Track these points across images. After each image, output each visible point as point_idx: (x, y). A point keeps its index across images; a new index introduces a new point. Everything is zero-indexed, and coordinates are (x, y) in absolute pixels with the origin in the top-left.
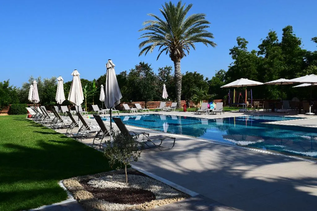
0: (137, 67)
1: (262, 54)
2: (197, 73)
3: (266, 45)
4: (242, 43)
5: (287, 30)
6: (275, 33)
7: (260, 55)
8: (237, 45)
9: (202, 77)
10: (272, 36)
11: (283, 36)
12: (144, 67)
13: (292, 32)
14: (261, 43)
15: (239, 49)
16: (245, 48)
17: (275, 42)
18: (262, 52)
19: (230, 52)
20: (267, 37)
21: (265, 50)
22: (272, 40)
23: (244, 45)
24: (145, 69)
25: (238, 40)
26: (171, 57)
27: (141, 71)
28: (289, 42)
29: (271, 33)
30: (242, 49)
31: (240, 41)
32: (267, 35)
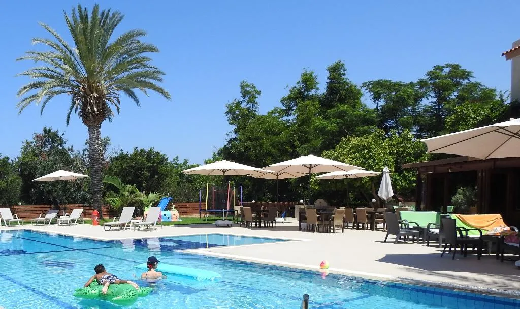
1: (288, 115)
2: (154, 151)
3: (299, 96)
4: (250, 93)
5: (336, 71)
6: (313, 75)
7: (285, 118)
8: (241, 99)
9: (164, 160)
10: (308, 81)
11: (328, 81)
12: (51, 137)
13: (344, 74)
14: (286, 94)
15: (243, 105)
16: (254, 103)
17: (313, 92)
18: (287, 112)
19: (227, 110)
20: (298, 83)
21: (294, 108)
22: (308, 89)
23: (254, 97)
24: (53, 141)
25: (242, 87)
26: (83, 117)
27: (45, 145)
28: (338, 91)
29: (306, 74)
30: (249, 105)
31: (247, 89)
32: (299, 79)
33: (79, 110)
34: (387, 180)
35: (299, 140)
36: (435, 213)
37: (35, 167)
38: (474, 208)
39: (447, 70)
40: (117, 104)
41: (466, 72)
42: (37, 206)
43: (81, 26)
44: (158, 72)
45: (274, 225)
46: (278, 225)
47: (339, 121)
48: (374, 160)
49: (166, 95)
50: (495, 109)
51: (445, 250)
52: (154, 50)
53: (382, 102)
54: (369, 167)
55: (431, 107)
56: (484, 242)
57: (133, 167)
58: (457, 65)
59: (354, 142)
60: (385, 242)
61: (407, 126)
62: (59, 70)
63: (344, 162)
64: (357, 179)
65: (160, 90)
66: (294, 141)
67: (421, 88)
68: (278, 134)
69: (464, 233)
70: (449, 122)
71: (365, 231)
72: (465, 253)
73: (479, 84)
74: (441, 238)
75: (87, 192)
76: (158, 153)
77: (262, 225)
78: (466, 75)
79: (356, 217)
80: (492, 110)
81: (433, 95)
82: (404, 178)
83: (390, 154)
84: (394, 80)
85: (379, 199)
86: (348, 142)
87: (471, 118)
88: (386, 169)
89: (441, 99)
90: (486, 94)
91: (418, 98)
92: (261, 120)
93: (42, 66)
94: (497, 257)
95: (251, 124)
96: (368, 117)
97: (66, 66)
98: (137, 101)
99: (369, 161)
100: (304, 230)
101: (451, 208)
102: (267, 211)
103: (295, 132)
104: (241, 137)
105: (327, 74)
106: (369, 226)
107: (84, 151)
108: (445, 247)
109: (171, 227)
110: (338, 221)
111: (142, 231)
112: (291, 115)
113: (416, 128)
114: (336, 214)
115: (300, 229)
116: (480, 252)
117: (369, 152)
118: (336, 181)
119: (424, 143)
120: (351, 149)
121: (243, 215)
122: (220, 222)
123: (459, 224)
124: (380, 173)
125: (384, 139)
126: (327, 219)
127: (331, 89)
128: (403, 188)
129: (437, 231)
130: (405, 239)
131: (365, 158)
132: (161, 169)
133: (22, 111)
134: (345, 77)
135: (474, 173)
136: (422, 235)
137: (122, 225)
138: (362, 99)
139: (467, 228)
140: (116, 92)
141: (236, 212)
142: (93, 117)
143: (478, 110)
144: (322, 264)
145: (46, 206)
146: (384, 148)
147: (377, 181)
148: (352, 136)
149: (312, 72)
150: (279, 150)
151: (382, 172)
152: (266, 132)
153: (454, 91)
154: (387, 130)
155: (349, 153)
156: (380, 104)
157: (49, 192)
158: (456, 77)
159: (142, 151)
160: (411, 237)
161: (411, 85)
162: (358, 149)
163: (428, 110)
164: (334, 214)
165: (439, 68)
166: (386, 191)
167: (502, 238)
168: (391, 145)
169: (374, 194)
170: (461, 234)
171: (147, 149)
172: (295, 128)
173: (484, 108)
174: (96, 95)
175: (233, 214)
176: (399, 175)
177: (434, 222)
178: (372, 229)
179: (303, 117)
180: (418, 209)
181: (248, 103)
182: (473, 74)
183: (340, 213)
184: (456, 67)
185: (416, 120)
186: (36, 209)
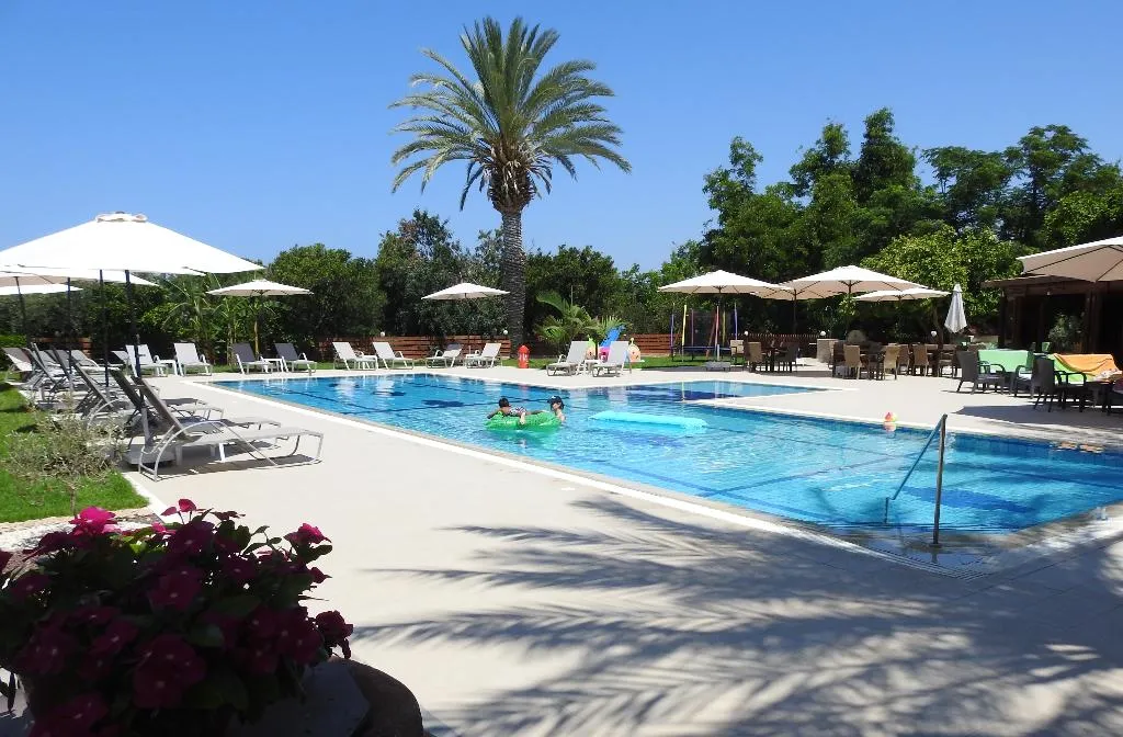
0: (403, 224)
1: (800, 194)
2: (592, 251)
3: (818, 166)
4: (743, 158)
5: (878, 124)
6: (842, 130)
7: (795, 199)
8: (728, 166)
9: (606, 266)
10: (834, 141)
11: (865, 140)
12: (427, 227)
13: (890, 130)
14: (798, 160)
15: (733, 177)
16: (750, 174)
17: (841, 157)
18: (798, 190)
19: (706, 184)
20: (818, 142)
21: (810, 184)
22: (833, 152)
23: (749, 164)
24: (431, 233)
25: (734, 147)
26: (494, 199)
27: (418, 240)
28: (879, 159)
29: (830, 128)
30: (742, 178)
31: (740, 151)
32: (820, 136)
33: (487, 187)
34: (958, 304)
35: (819, 235)
36: (1025, 353)
37: (404, 276)
38: (1079, 346)
39: (1050, 135)
40: (547, 178)
41: (1078, 139)
42: (411, 338)
43: (491, 55)
44: (613, 129)
45: (794, 369)
46: (799, 369)
47: (890, 211)
48: (940, 273)
49: (625, 166)
50: (1115, 203)
51: (1037, 402)
52: (605, 92)
53: (952, 181)
54: (933, 284)
55: (1023, 192)
56: (1087, 391)
57: (558, 276)
58: (1065, 128)
59: (912, 245)
60: (958, 391)
61: (987, 220)
62: (455, 121)
63: (894, 275)
64: (914, 302)
65: (616, 158)
66: (811, 237)
67: (1010, 161)
68: (785, 225)
69: (1064, 378)
70: (1049, 221)
71: (924, 378)
72: (1063, 405)
73: (1095, 157)
74: (1033, 386)
75: (486, 316)
76: (598, 255)
77: (776, 369)
78: (1077, 144)
79: (912, 359)
80: (1111, 204)
81: (1028, 171)
82: (982, 299)
83: (963, 263)
84: (970, 149)
85: (946, 331)
86: (900, 245)
87: (1081, 215)
88: (957, 288)
89: (1039, 179)
90: (1105, 174)
91: (1004, 176)
92: (761, 203)
93: (426, 115)
94: (1103, 410)
95: (745, 210)
96: (932, 206)
97: (469, 117)
98: (573, 172)
99: (932, 274)
100: (840, 376)
101: (1047, 345)
102: (785, 349)
103: (812, 224)
104: (729, 230)
105: (864, 129)
106: (930, 370)
107: (477, 249)
108: (1039, 398)
109: (637, 371)
110: (890, 363)
111: (603, 376)
112: (803, 194)
113: (1000, 223)
114: (888, 354)
115: (834, 374)
116: (1082, 404)
117: (932, 261)
118: (884, 304)
119: (1021, 263)
120: (905, 256)
121: (747, 354)
122: (713, 364)
123: (1058, 367)
124: (947, 293)
125: (954, 240)
126: (873, 360)
127: (869, 154)
128: (979, 315)
129: (1029, 376)
130: (984, 388)
131: (926, 269)
132: (602, 279)
133: (398, 188)
134: (893, 134)
135: (1082, 297)
136: (1008, 381)
137: (573, 368)
138: (916, 172)
139: (1068, 371)
140: (546, 159)
141: (733, 350)
142: (512, 198)
143: (1091, 204)
144: (888, 416)
145: (424, 338)
146: (954, 255)
147: (943, 305)
148: (906, 235)
149: (841, 127)
150: (788, 251)
151: (952, 292)
152: (769, 222)
153: (1059, 167)
154: (956, 224)
155: (904, 260)
156: (948, 184)
157: (429, 315)
158: (1063, 145)
159: (573, 251)
160: (992, 386)
161: (995, 155)
162: (917, 256)
163: (1018, 195)
164: (884, 353)
165: (1037, 131)
166: (956, 320)
167: (1111, 383)
168: (964, 250)
169: (936, 323)
170: (1060, 379)
171: (581, 248)
172: (811, 216)
173: (1099, 201)
174: (517, 164)
175: (729, 353)
176: (974, 296)
177: (1024, 364)
178: (934, 375)
179: (827, 199)
180: (1001, 346)
181: (740, 174)
182: (1087, 143)
183: (893, 351)
184: (1063, 130)
185: (1000, 210)
186: (408, 343)
